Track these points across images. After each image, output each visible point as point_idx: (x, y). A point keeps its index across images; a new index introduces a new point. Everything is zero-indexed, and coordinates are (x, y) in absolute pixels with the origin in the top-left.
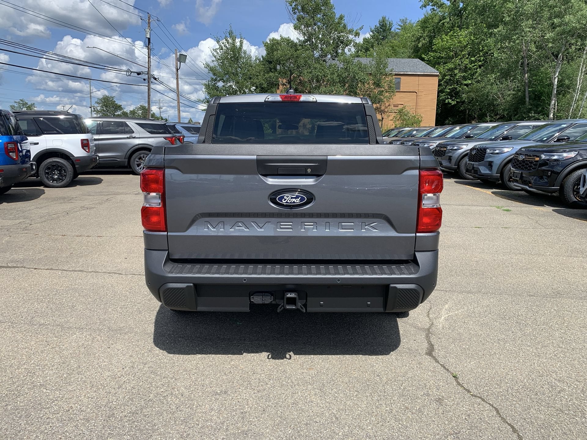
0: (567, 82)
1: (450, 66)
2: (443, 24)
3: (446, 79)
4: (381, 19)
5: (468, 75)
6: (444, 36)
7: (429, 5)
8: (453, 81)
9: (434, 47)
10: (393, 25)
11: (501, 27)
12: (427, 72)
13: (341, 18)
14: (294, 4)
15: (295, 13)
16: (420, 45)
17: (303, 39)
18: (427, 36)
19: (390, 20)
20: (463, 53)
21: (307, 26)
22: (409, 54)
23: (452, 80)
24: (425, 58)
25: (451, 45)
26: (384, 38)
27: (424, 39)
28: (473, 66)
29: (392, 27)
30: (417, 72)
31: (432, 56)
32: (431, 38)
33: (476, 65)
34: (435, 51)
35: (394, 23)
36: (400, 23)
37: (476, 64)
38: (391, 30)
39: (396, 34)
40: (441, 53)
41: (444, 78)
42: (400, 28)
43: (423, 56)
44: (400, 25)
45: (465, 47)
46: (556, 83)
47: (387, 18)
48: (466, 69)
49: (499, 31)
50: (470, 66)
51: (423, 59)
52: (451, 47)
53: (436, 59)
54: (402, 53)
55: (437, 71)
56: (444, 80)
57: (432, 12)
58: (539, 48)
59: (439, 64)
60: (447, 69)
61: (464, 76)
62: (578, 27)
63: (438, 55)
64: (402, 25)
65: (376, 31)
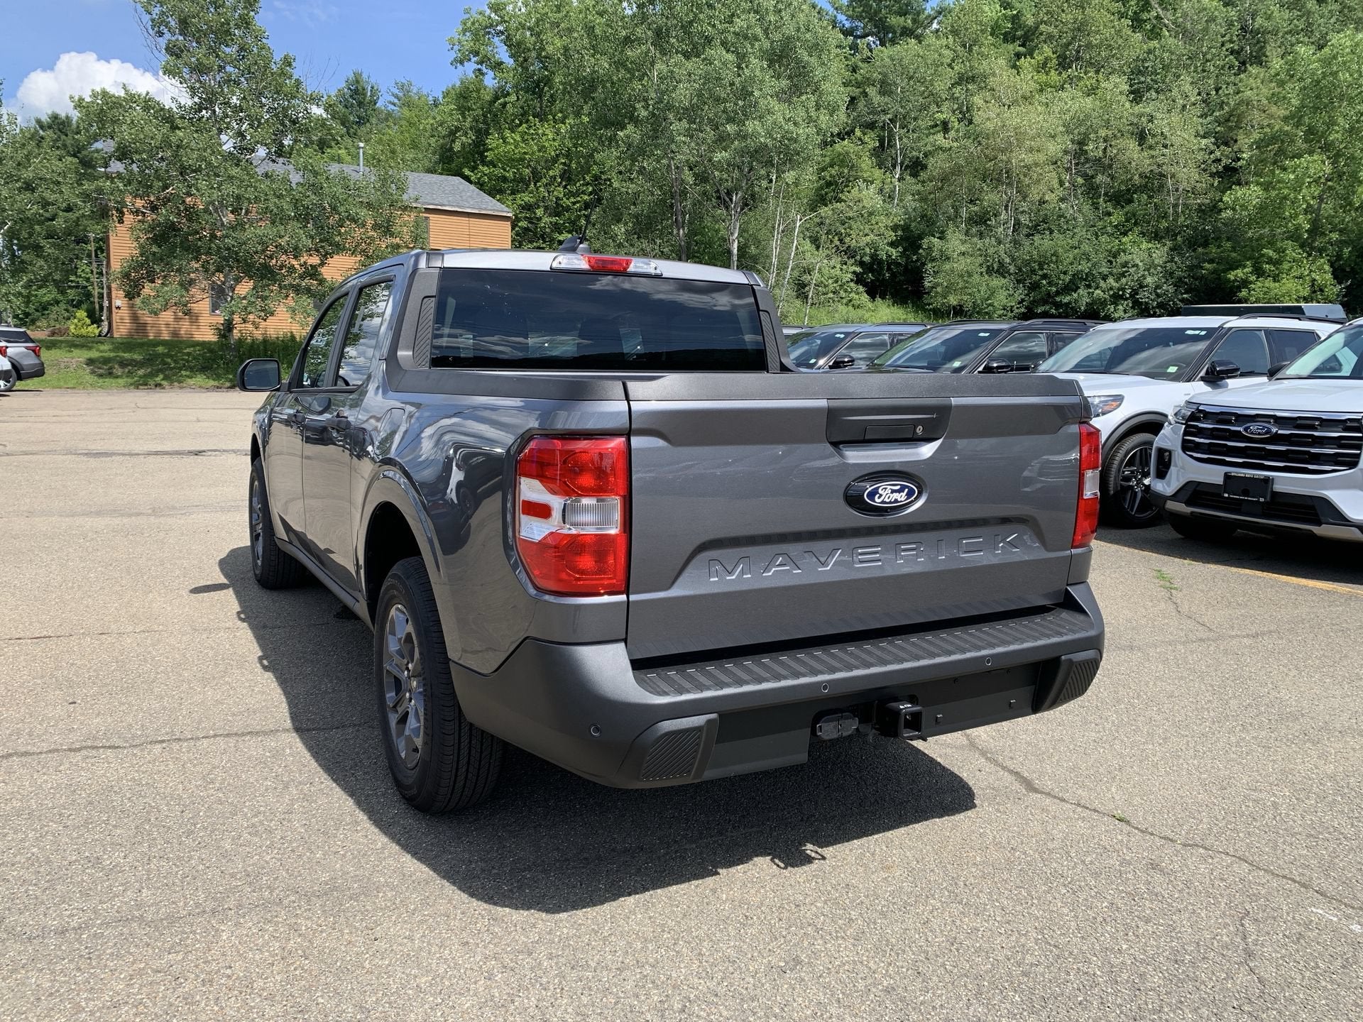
0: (753, 250)
1: (526, 199)
2: (504, 105)
3: (519, 227)
4: (351, 76)
5: (564, 223)
6: (507, 133)
7: (470, 60)
8: (535, 234)
9: (489, 155)
10: (380, 94)
11: (630, 128)
12: (485, 209)
13: (287, 62)
14: (157, 10)
15: (161, 34)
16: (457, 147)
17: (190, 103)
18: (471, 128)
19: (373, 81)
20: (551, 173)
21: (200, 69)
22: (427, 164)
23: (531, 231)
24: (471, 176)
25: (525, 153)
26: (362, 121)
27: (466, 134)
28: (574, 203)
29: (378, 98)
30: (463, 207)
31: (486, 175)
32: (482, 134)
33: (578, 202)
34: (492, 164)
35: (383, 89)
36: (396, 91)
37: (579, 199)
38: (375, 104)
39: (389, 115)
40: (505, 170)
41: (517, 225)
42: (396, 101)
43: (467, 172)
44: (397, 97)
45: (555, 160)
46: (735, 251)
47: (365, 76)
48: (558, 210)
49: (628, 137)
50: (567, 202)
51: (467, 179)
52: (525, 159)
53: (495, 180)
54: (413, 161)
55: (507, 209)
56: (517, 229)
57: (476, 77)
58: (702, 178)
59: (501, 192)
60: (520, 205)
61: (556, 223)
62: (770, 145)
63: (498, 172)
64: (401, 94)
65: (341, 101)
